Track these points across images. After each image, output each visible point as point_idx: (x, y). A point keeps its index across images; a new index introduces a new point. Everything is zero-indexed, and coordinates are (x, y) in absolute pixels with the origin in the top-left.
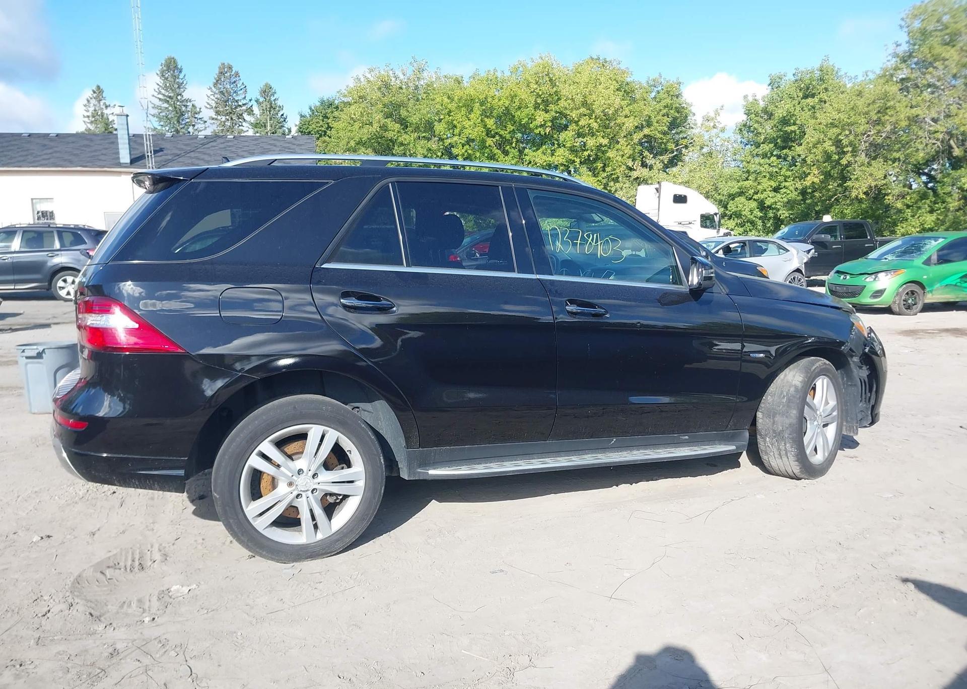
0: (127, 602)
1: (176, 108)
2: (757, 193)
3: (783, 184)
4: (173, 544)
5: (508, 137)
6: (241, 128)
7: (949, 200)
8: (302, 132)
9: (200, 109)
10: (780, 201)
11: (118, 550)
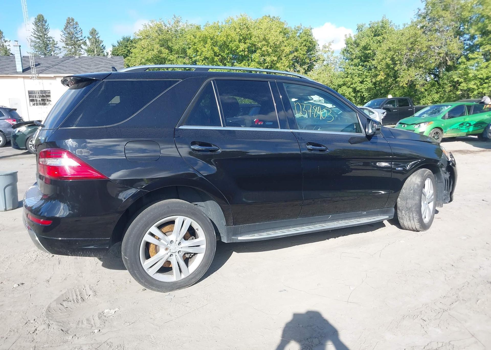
0: (80, 321)
1: (44, 42)
2: (352, 84)
3: (365, 80)
4: (97, 285)
5: (225, 56)
6: (80, 52)
7: (446, 86)
8: (114, 55)
9: (57, 42)
10: (363, 88)
11: (66, 290)
